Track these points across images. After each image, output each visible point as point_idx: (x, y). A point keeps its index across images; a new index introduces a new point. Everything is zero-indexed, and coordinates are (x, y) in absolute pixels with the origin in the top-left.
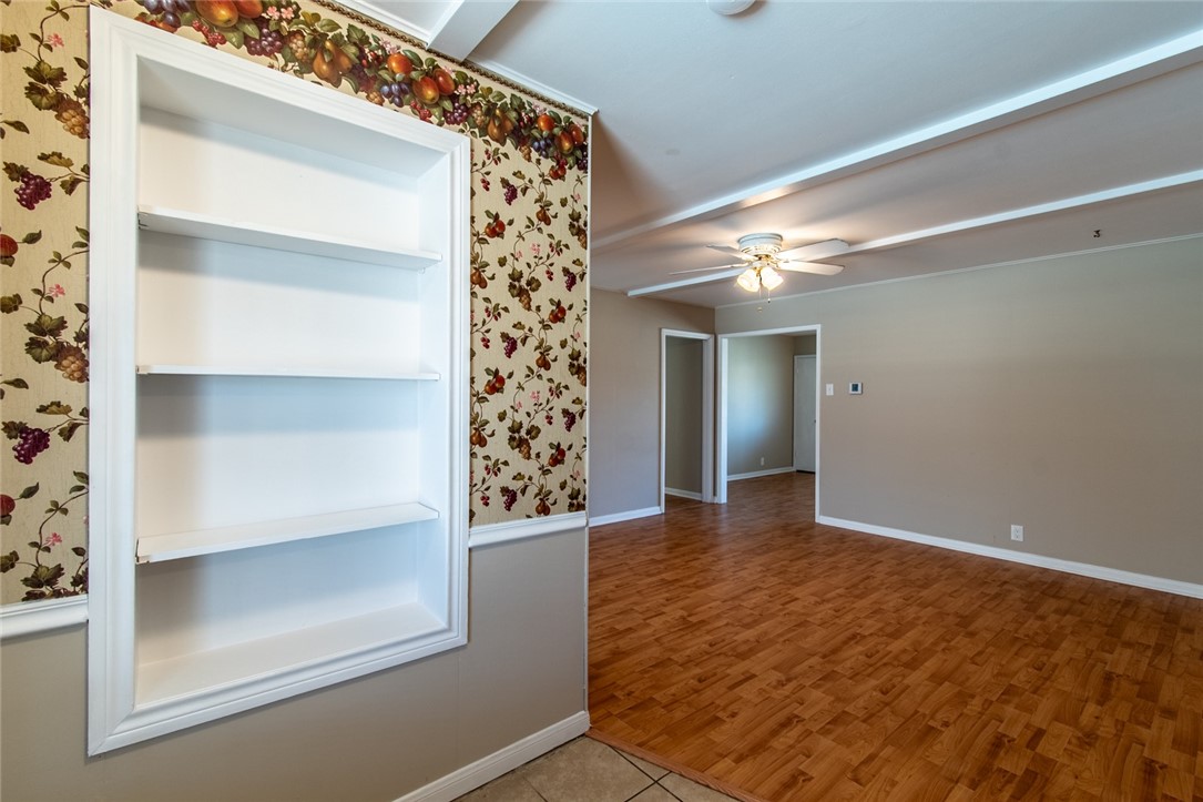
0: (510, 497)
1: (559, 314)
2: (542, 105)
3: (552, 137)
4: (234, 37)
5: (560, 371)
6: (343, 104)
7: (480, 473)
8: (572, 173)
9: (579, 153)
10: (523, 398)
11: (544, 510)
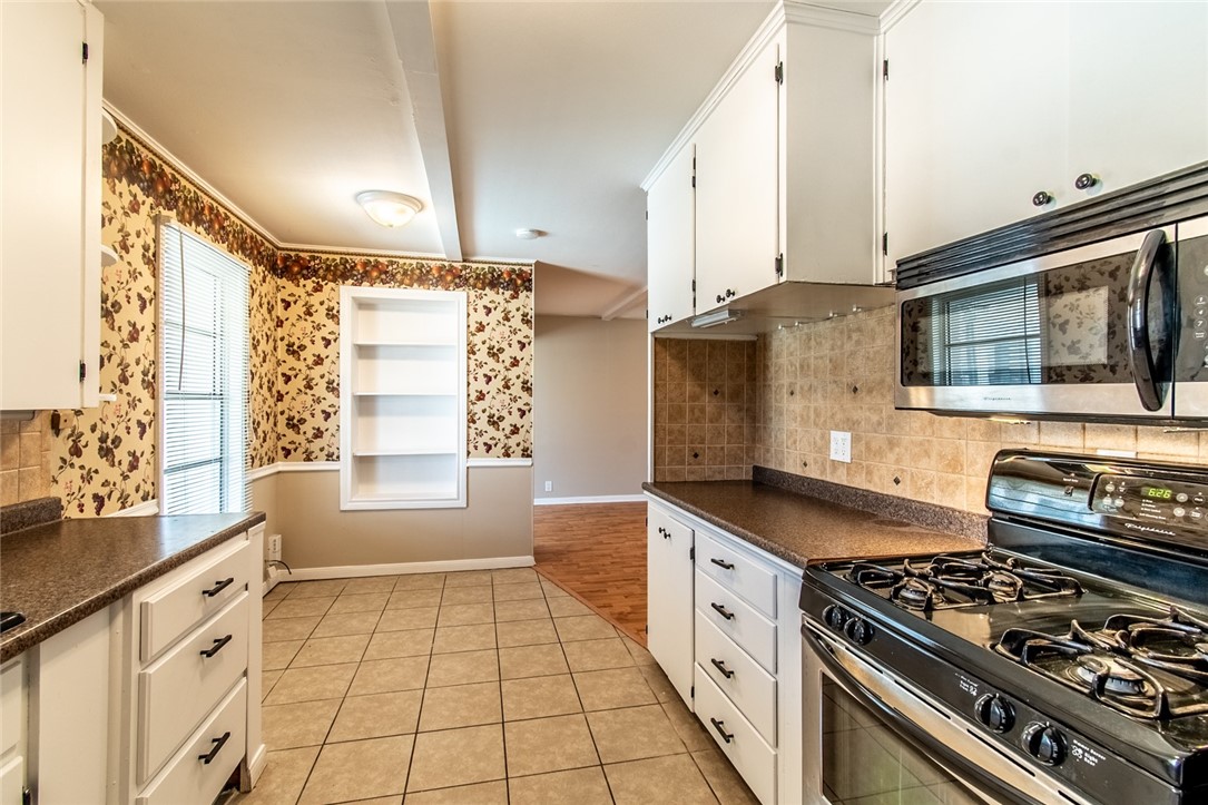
0: (489, 448)
1: (515, 363)
2: (505, 267)
3: (511, 280)
4: (378, 281)
5: (516, 390)
6: (417, 293)
7: (472, 435)
8: (522, 295)
9: (527, 284)
10: (496, 402)
11: (507, 455)
